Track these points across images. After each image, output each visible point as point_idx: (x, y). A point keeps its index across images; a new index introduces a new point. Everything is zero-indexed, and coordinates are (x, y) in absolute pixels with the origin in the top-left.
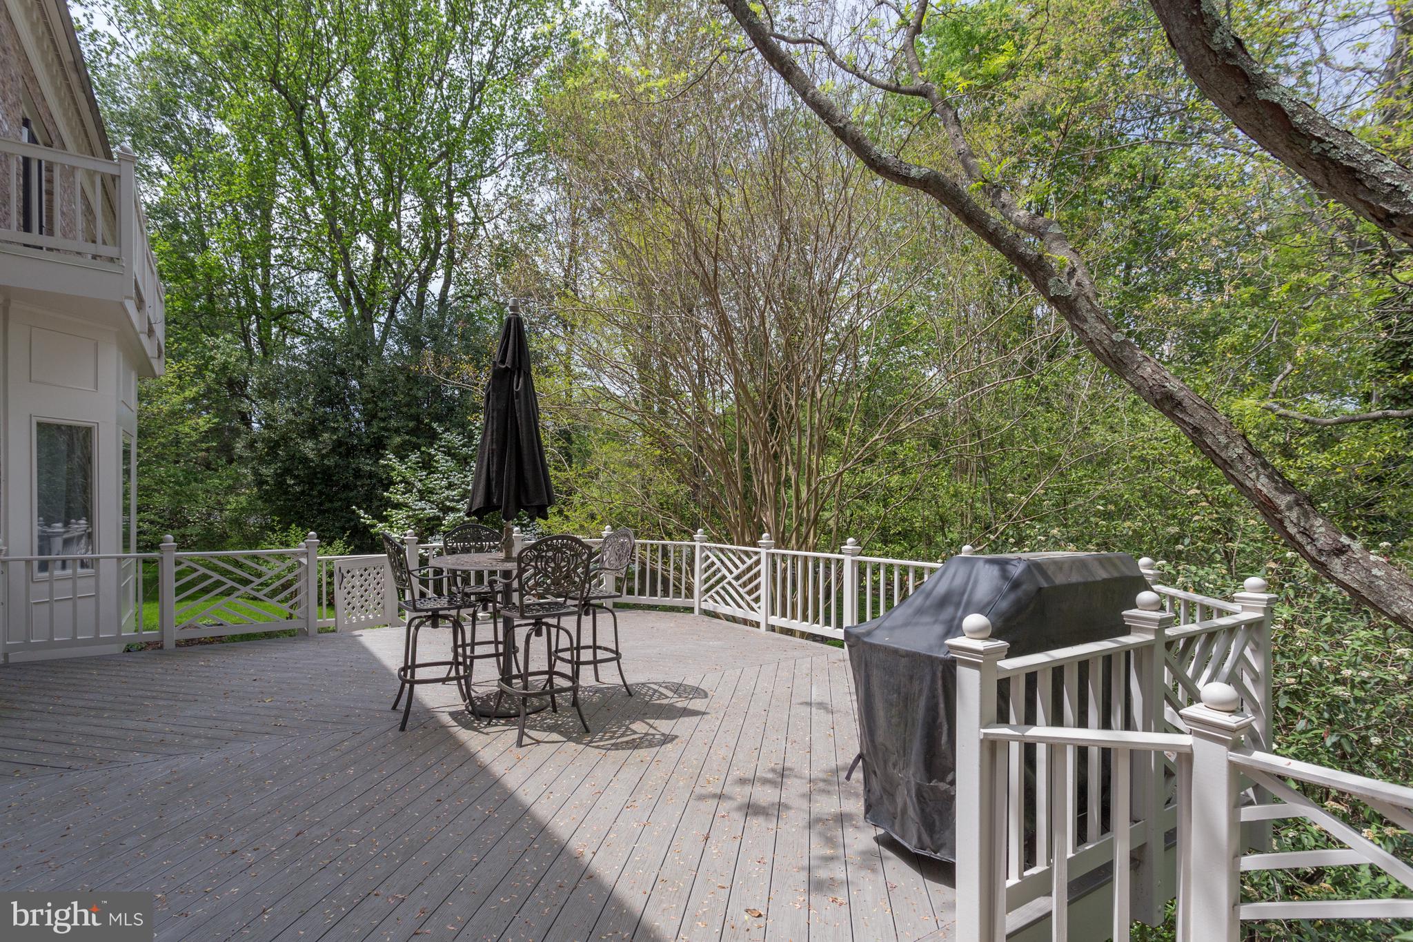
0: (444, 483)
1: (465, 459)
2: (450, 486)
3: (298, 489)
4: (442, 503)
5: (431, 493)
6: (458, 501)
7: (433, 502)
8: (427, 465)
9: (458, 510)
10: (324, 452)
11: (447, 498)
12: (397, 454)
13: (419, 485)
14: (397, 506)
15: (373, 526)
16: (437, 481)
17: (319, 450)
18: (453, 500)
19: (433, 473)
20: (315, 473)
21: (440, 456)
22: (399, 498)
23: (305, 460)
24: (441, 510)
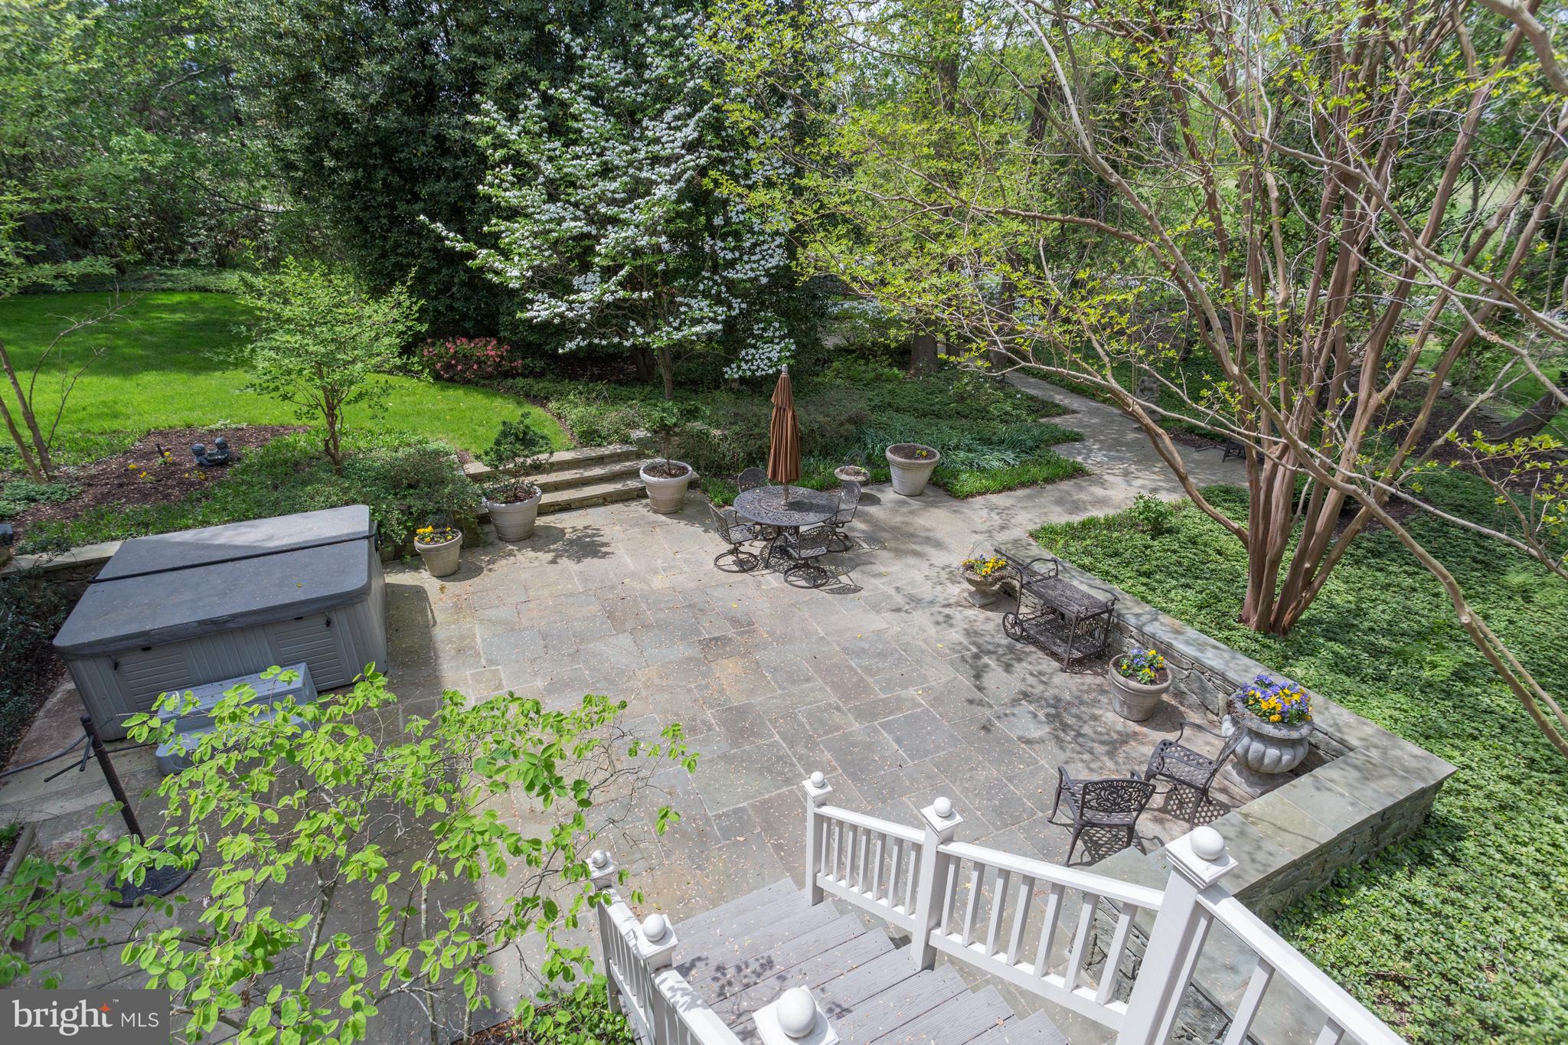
0: (593, 164)
1: (632, 114)
2: (606, 171)
3: (348, 177)
4: (593, 206)
5: (573, 184)
6: (622, 203)
7: (576, 205)
8: (559, 126)
9: (626, 223)
10: (372, 99)
11: (601, 198)
12: (502, 104)
13: (549, 169)
14: (512, 214)
15: (472, 256)
16: (580, 164)
17: (365, 97)
18: (613, 202)
19: (575, 143)
20: (367, 146)
21: (580, 105)
22: (512, 197)
23: (344, 120)
24: (591, 221)
